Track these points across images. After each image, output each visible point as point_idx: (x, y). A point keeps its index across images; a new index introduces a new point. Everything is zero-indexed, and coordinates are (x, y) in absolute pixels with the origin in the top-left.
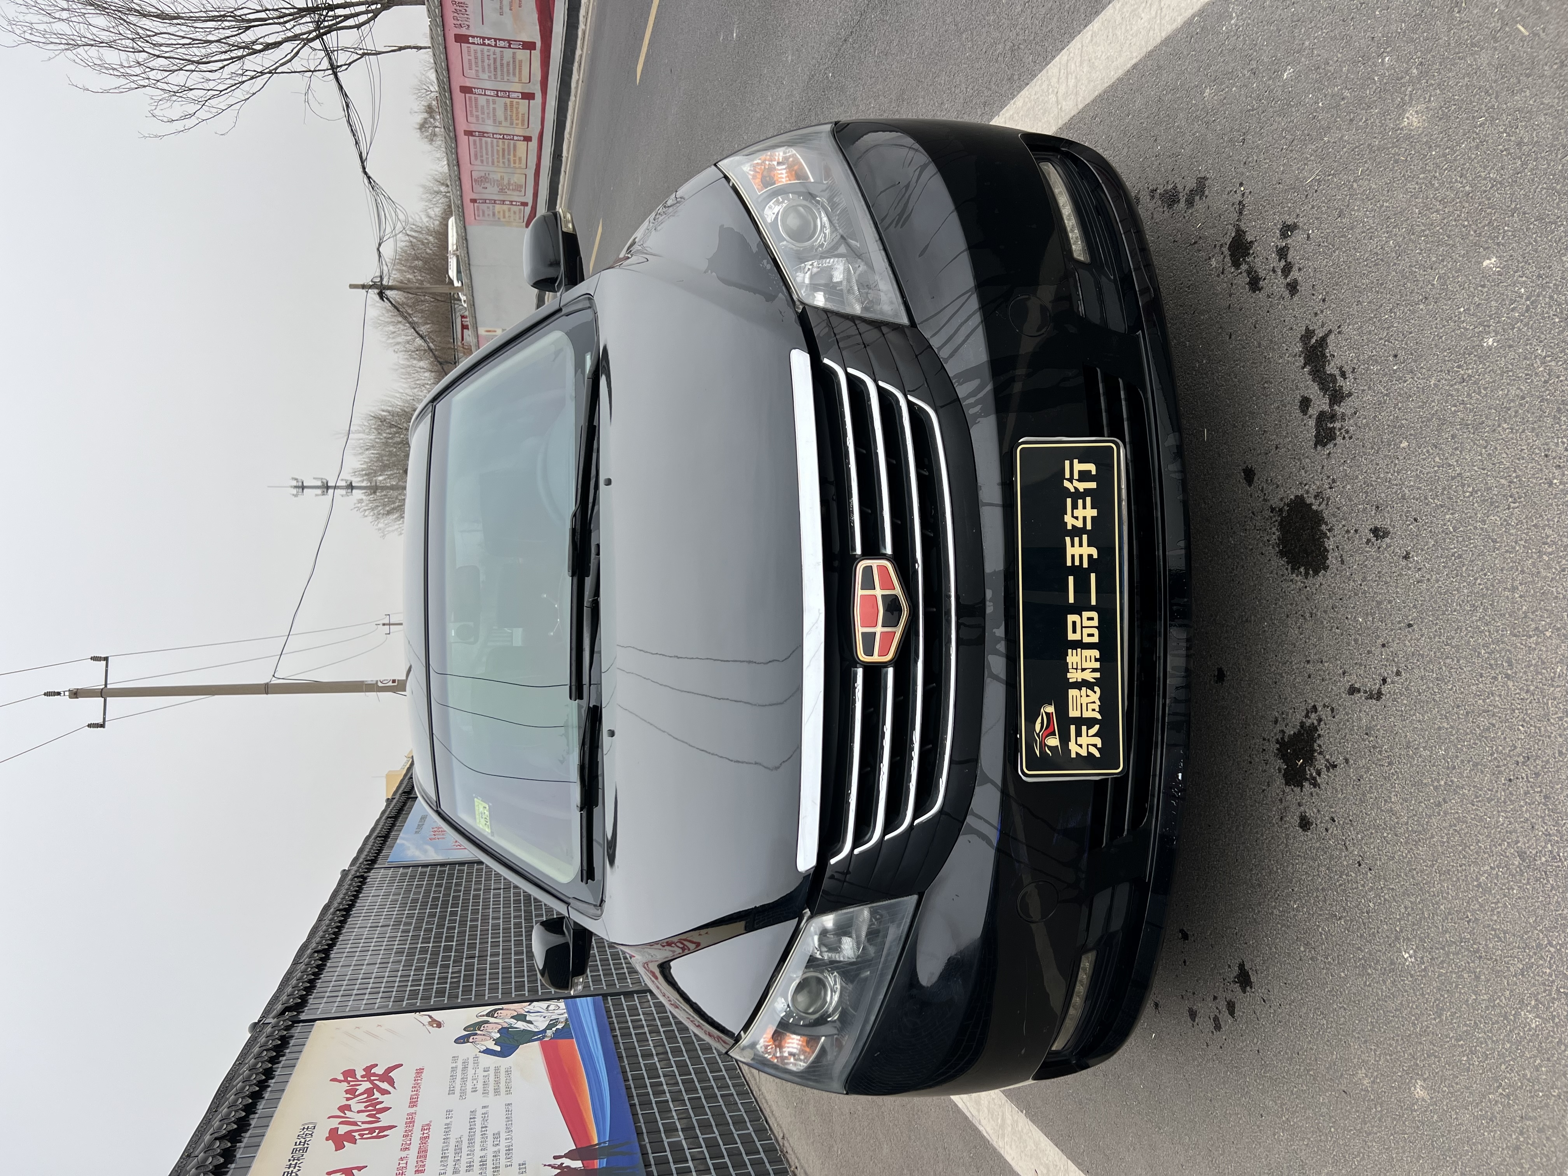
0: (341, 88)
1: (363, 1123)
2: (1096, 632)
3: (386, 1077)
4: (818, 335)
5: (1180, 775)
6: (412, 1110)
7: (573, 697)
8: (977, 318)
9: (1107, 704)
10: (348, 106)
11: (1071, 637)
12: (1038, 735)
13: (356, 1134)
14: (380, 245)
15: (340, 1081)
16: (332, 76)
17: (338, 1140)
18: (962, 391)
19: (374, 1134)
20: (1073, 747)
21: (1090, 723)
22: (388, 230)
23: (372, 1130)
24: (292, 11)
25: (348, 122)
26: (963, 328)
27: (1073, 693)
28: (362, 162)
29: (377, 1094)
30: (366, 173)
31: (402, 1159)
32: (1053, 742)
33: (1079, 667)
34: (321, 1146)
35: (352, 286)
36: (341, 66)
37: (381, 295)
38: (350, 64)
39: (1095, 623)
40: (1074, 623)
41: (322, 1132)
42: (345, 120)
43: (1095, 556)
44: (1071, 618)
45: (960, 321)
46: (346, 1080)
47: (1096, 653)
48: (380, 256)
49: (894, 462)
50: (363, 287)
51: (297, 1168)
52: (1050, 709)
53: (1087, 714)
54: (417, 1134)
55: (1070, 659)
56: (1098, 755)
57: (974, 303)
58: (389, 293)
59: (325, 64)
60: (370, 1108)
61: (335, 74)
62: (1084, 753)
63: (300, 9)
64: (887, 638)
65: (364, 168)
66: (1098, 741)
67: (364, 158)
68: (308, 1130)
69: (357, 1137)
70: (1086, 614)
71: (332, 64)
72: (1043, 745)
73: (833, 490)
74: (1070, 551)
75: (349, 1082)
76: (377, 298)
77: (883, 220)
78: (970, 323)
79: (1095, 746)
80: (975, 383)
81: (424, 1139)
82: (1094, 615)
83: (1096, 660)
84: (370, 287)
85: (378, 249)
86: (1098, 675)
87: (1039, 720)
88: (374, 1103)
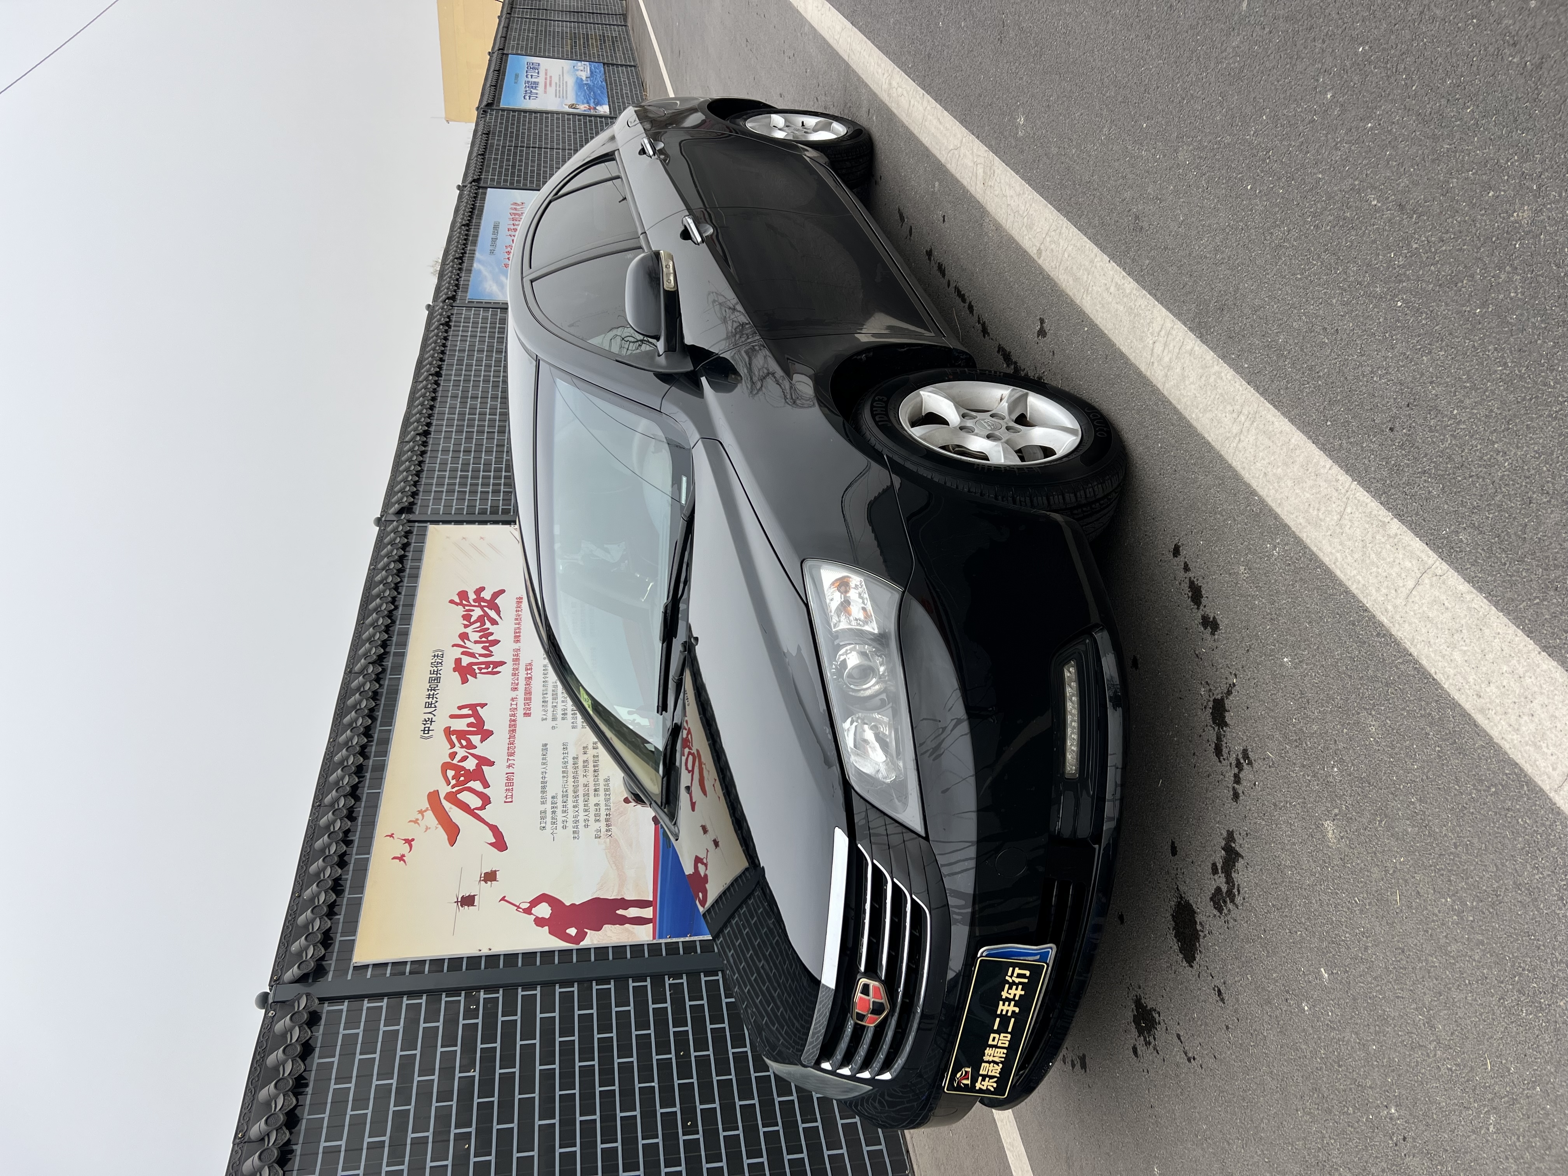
1: (481, 655)
2: (1007, 1043)
3: (492, 604)
4: (858, 823)
6: (517, 646)
8: (972, 864)
9: (1005, 1070)
11: (991, 1042)
12: (958, 1078)
13: (475, 667)
15: (457, 604)
17: (465, 672)
18: (952, 901)
19: (490, 670)
20: (978, 1084)
21: (992, 1077)
23: (487, 664)
26: (961, 863)
27: (985, 1064)
29: (488, 624)
31: (513, 699)
32: (968, 1082)
33: (992, 1055)
34: (450, 678)
39: (1009, 1039)
40: (994, 1037)
41: (449, 664)
43: (1017, 1011)
44: (992, 1035)
45: (959, 858)
46: (461, 604)
47: (1005, 1051)
49: (897, 920)
51: (435, 699)
52: (969, 1070)
53: (992, 1074)
54: (522, 674)
55: (986, 1052)
57: (972, 852)
60: (484, 639)
62: (985, 1088)
66: (995, 1085)
68: (438, 657)
69: (477, 671)
70: (1003, 1035)
72: (959, 1082)
73: (853, 913)
74: (1001, 1007)
75: (464, 606)
77: (921, 745)
78: (966, 863)
80: (962, 902)
81: (529, 679)
82: (1009, 1036)
83: (1004, 1054)
86: (1003, 1059)
87: (960, 1073)
88: (486, 634)
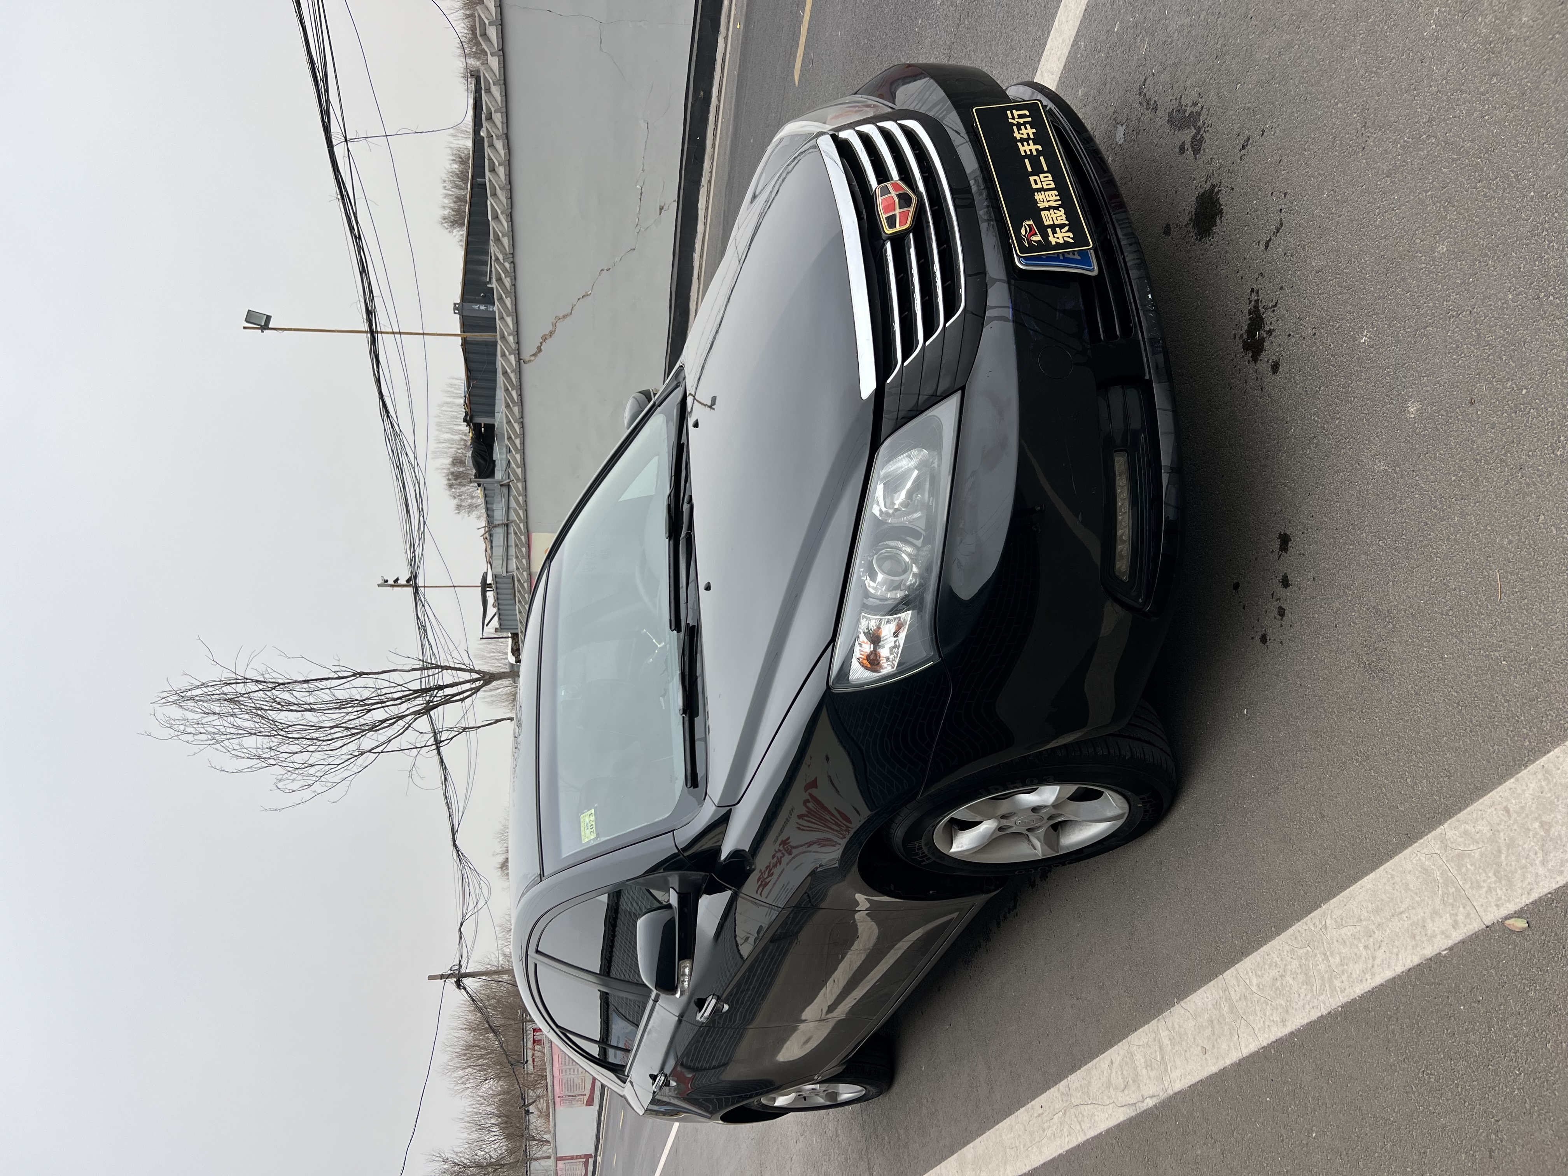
0: (442, 762)
2: (1052, 183)
5: (1150, 296)
7: (673, 628)
9: (1071, 214)
10: (446, 779)
11: (1034, 186)
12: (1025, 236)
14: (462, 924)
16: (435, 751)
20: (1051, 238)
21: (1061, 226)
22: (471, 906)
24: (408, 693)
25: (445, 795)
27: (1043, 213)
28: (453, 835)
30: (455, 846)
32: (1038, 238)
33: (1045, 200)
35: (431, 978)
36: (443, 741)
37: (459, 984)
38: (452, 739)
39: (1050, 179)
40: (1035, 181)
42: (442, 792)
43: (1040, 149)
44: (1032, 178)
47: (1056, 192)
48: (461, 938)
50: (442, 977)
52: (1031, 222)
53: (1059, 222)
55: (1037, 198)
56: (1072, 241)
58: (467, 981)
59: (432, 741)
61: (438, 748)
62: (1061, 241)
63: (414, 691)
64: (904, 216)
65: (454, 841)
66: (1070, 235)
67: (455, 829)
70: (1042, 176)
71: (436, 739)
72: (1029, 241)
74: (1022, 149)
76: (454, 987)
79: (1069, 237)
82: (1048, 175)
83: (1056, 196)
84: (449, 976)
85: (460, 929)
86: (1060, 202)
87: (1023, 229)
